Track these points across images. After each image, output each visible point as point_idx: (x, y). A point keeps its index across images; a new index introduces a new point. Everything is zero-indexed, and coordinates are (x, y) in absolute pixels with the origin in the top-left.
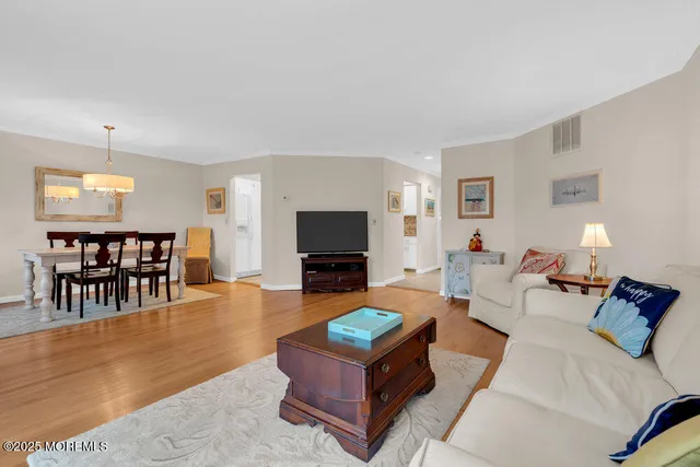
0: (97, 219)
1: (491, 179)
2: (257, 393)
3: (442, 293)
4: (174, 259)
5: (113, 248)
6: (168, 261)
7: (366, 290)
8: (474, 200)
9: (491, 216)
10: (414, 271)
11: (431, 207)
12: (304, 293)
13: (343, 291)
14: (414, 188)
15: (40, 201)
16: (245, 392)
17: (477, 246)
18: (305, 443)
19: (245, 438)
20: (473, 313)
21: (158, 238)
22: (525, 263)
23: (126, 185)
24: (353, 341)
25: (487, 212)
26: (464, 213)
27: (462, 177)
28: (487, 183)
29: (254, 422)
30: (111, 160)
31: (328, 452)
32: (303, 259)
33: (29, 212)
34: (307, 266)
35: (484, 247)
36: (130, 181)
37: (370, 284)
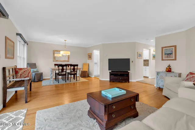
0: (64, 61)
1: (175, 47)
2: (86, 107)
3: (155, 86)
4: (78, 71)
5: (65, 68)
6: (77, 71)
7: (129, 82)
8: (168, 54)
9: (175, 59)
10: (148, 77)
11: (154, 57)
12: (110, 82)
13: (122, 82)
14: (148, 51)
15: (54, 58)
16: (83, 107)
17: (169, 70)
18: (91, 124)
19: (77, 118)
20: (164, 94)
21: (74, 66)
22: (188, 77)
23: (68, 53)
24: (107, 97)
25: (174, 58)
26: (164, 59)
27: (163, 46)
28: (174, 48)
29: (81, 115)
30: (66, 47)
31: (96, 128)
32: (110, 72)
33: (52, 60)
34: (111, 74)
35: (172, 70)
36: (69, 52)
37: (130, 81)
